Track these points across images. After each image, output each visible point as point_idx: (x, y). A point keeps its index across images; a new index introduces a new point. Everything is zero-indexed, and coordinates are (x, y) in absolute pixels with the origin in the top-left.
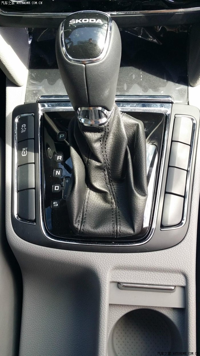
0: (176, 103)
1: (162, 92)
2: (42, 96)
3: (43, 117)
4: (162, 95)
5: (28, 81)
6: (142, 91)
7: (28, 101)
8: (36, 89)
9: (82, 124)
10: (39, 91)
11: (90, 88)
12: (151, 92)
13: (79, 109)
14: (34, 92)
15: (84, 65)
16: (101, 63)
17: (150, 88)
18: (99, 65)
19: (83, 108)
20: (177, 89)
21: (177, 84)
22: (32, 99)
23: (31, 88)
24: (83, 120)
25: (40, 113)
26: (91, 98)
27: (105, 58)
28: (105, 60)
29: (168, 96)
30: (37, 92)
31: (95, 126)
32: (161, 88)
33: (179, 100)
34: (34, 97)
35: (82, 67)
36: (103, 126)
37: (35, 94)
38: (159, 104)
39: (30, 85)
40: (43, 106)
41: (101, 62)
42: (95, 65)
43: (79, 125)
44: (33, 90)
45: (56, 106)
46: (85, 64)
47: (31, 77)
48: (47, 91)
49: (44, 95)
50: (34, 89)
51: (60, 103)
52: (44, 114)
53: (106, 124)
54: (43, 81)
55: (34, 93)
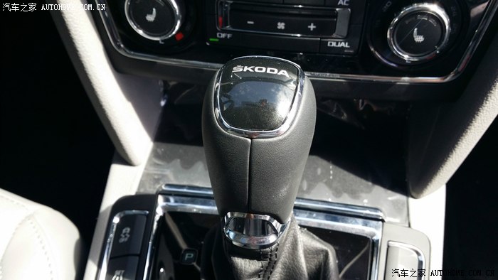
0: (390, 223)
1: (366, 201)
2: (168, 185)
3: (162, 219)
4: (365, 205)
5: (150, 159)
6: (331, 195)
7: (142, 191)
8: (159, 173)
9: (230, 241)
10: (164, 176)
11: (255, 180)
12: (346, 199)
13: (229, 214)
14: (156, 177)
15: (249, 140)
16: (281, 140)
17: (345, 192)
18: (277, 143)
19: (236, 215)
20: (390, 198)
21: (390, 192)
22: (150, 188)
23: (153, 170)
24: (232, 235)
25: (159, 212)
26: (253, 197)
27: (288, 133)
28: (288, 136)
29: (376, 209)
30: (160, 177)
31: (252, 248)
32: (363, 195)
33: (394, 217)
34: (154, 184)
35: (247, 142)
36: (268, 249)
37: (157, 181)
38: (360, 221)
39: (151, 165)
40: (167, 200)
41: (280, 138)
42: (270, 143)
43: (224, 241)
44: (155, 174)
45: (188, 202)
46: (251, 139)
47: (155, 154)
48: (176, 178)
49: (170, 183)
50: (156, 172)
51: (194, 198)
52: (164, 214)
53: (273, 247)
54: (174, 162)
55: (155, 179)
